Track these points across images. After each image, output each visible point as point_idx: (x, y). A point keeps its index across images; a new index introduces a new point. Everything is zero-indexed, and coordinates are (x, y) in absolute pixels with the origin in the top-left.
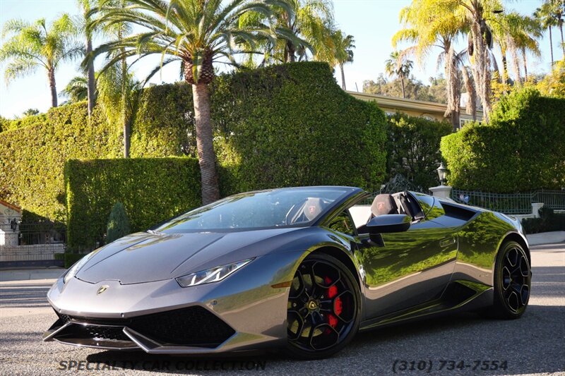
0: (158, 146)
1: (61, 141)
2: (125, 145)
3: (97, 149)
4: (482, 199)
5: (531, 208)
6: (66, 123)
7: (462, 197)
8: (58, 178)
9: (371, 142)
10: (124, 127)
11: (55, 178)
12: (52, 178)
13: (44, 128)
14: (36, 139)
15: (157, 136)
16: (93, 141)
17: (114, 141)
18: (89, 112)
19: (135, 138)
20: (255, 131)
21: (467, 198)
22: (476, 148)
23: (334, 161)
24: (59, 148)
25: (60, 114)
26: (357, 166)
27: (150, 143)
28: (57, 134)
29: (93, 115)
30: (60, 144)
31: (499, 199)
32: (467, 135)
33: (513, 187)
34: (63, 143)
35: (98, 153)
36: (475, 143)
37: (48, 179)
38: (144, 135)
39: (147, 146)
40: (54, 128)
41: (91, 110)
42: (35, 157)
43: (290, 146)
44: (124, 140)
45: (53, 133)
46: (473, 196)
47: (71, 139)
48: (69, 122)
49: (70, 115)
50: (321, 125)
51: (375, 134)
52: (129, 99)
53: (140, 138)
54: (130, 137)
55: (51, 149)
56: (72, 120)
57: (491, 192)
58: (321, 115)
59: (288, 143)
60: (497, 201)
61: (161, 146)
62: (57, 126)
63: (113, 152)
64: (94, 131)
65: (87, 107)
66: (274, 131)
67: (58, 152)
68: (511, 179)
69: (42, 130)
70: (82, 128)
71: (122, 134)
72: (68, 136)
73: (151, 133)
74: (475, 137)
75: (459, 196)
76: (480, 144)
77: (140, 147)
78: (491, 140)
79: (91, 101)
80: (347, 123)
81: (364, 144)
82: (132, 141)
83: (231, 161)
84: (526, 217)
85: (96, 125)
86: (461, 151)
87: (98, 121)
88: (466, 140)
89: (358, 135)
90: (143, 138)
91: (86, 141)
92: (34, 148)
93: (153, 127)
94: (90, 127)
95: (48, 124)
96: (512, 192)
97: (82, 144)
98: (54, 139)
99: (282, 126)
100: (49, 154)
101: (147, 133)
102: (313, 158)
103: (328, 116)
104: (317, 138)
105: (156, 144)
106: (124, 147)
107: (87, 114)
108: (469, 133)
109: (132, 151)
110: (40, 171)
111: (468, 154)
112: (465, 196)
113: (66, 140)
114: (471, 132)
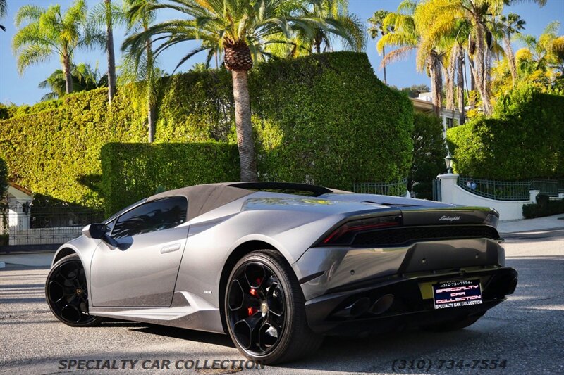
0: (186, 132)
1: (79, 126)
2: (150, 130)
3: (119, 133)
4: (487, 186)
5: (529, 195)
6: (85, 109)
7: (468, 184)
8: (76, 163)
9: (403, 130)
10: (149, 112)
11: (73, 162)
12: (69, 162)
13: (60, 113)
14: (52, 124)
15: (185, 122)
16: (114, 126)
17: (138, 127)
18: (110, 98)
19: (161, 123)
20: (294, 118)
21: (474, 185)
22: (485, 139)
23: (371, 148)
24: (77, 133)
25: (78, 100)
26: (391, 153)
27: (178, 129)
28: (75, 119)
29: (114, 101)
30: (79, 129)
31: (503, 187)
32: (476, 127)
33: (516, 175)
34: (82, 128)
35: (121, 138)
36: (484, 134)
37: (65, 163)
38: (170, 121)
39: (174, 131)
40: (71, 114)
41: (112, 97)
42: (50, 142)
43: (331, 132)
44: (149, 126)
45: (70, 118)
46: (479, 184)
47: (90, 124)
48: (88, 107)
49: (89, 101)
50: (361, 113)
51: (407, 123)
52: (153, 86)
53: (166, 124)
54: (156, 123)
55: (68, 134)
56: (91, 106)
57: (496, 180)
58: (361, 104)
59: (329, 130)
60: (501, 188)
61: (189, 132)
62: (75, 112)
63: (136, 137)
64: (115, 116)
65: (107, 93)
66: (314, 118)
67: (76, 137)
68: (515, 168)
69: (58, 116)
70: (102, 114)
71: (147, 120)
72: (88, 121)
73: (179, 120)
74: (484, 129)
75: (465, 183)
76: (490, 136)
77: (167, 133)
78: (499, 131)
79: (111, 88)
80: (383, 112)
81: (398, 132)
82: (158, 126)
83: (268, 146)
84: (526, 203)
85: (118, 110)
86: (469, 142)
87: (120, 108)
88: (475, 132)
89: (393, 124)
90: (169, 124)
91: (107, 126)
92: (50, 133)
93: (181, 114)
94: (111, 113)
95: (64, 110)
96: (515, 180)
97: (103, 130)
98: (71, 124)
99: (323, 113)
100: (67, 139)
101: (174, 119)
102: (353, 145)
103: (367, 105)
104: (357, 125)
105: (184, 130)
106: (149, 133)
107: (108, 100)
108: (478, 124)
109: (158, 137)
110: (56, 155)
111: (476, 144)
112: (471, 183)
113: (85, 126)
114: (480, 124)
